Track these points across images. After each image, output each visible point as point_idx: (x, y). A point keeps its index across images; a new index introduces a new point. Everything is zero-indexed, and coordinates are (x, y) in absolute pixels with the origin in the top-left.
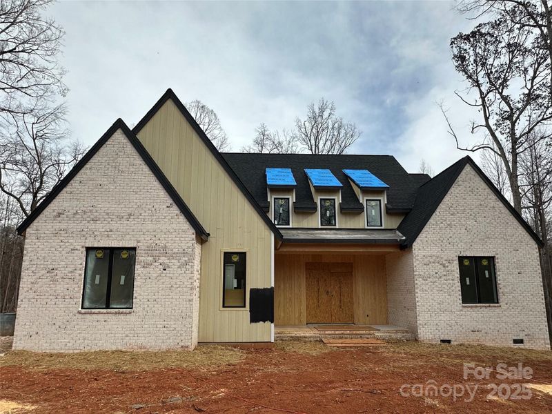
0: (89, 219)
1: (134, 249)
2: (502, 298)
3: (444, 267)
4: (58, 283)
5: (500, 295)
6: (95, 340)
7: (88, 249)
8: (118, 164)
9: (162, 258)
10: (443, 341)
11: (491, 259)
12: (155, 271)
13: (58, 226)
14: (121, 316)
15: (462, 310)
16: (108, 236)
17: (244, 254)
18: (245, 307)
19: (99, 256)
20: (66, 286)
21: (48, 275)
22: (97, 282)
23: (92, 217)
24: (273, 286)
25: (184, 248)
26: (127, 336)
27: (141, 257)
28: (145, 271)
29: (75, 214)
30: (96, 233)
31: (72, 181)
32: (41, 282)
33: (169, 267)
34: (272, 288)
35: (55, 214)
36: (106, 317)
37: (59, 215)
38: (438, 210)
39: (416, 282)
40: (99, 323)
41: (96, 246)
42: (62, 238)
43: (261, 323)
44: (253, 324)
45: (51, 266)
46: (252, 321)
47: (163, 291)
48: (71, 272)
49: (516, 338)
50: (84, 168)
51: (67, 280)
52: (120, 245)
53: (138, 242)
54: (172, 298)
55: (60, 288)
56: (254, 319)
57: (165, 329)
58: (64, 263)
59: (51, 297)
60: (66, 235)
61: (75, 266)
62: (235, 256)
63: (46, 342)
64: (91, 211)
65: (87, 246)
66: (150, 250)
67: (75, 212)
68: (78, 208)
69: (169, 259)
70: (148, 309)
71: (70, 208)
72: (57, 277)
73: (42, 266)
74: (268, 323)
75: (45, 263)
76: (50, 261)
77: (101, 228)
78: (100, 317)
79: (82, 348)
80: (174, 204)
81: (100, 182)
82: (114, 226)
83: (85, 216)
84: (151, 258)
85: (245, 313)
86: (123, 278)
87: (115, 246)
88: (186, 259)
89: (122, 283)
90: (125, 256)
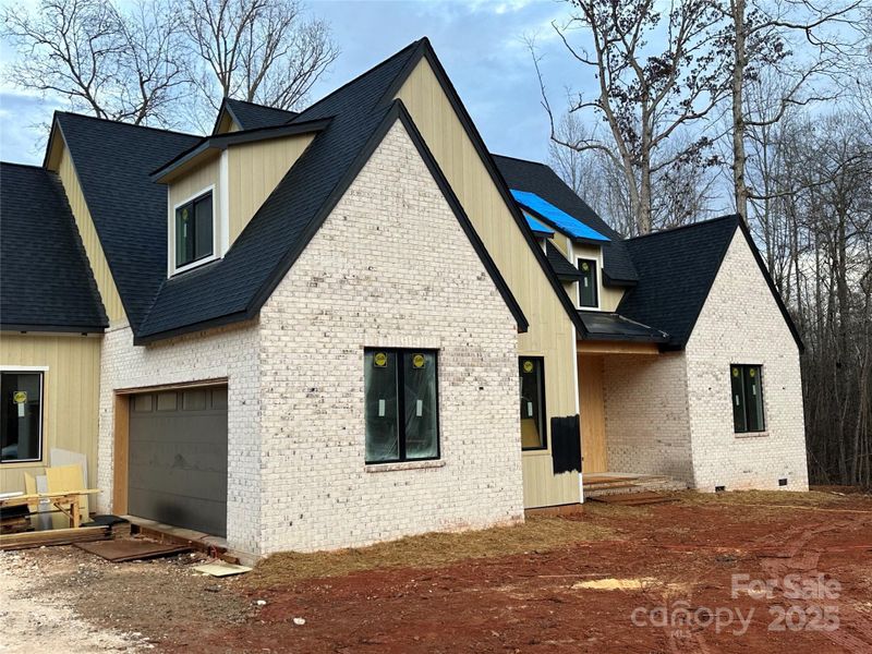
0: (365, 294)
1: (435, 352)
2: (770, 424)
3: (717, 380)
4: (327, 417)
5: (768, 419)
6: (394, 518)
7: (368, 350)
8: (401, 190)
9: (477, 369)
10: (717, 488)
11: (758, 369)
12: (468, 391)
13: (317, 304)
14: (429, 473)
15: (734, 443)
16: (398, 328)
17: (541, 359)
18: (545, 447)
19: (381, 363)
20: (341, 422)
21: (309, 401)
22: (382, 412)
23: (370, 289)
24: (578, 412)
26: (440, 507)
27: (448, 367)
28: (456, 390)
29: (342, 282)
30: (378, 320)
31: (331, 216)
32: (298, 415)
33: (487, 384)
34: (577, 416)
35: (308, 279)
36: (408, 475)
37: (316, 281)
38: (710, 294)
39: (690, 402)
40: (397, 488)
41: (381, 345)
42: (324, 329)
43: (567, 472)
44: (558, 476)
45: (312, 385)
46: (556, 471)
47: (482, 427)
48: (347, 395)
49: (780, 478)
50: (349, 192)
51: (341, 411)
52: (418, 344)
53: (443, 339)
54: (495, 438)
55: (331, 424)
56: (558, 469)
57: (489, 490)
58: (332, 379)
59: (317, 445)
60: (332, 323)
61: (350, 384)
62: (528, 363)
63: (319, 533)
64: (367, 278)
65: (367, 345)
66: (460, 353)
67: (342, 277)
68: (345, 271)
69: (486, 371)
70: (465, 457)
71: (333, 270)
72: (324, 406)
73: (297, 384)
74: (575, 472)
75: (302, 378)
76: (309, 373)
77: (384, 308)
78: (399, 477)
79: (376, 536)
80: (487, 274)
81: (378, 223)
82: (406, 309)
83: (359, 288)
84: (462, 369)
85: (546, 458)
86: (420, 403)
87: (410, 346)
88: (508, 370)
89: (419, 413)
90: (419, 364)
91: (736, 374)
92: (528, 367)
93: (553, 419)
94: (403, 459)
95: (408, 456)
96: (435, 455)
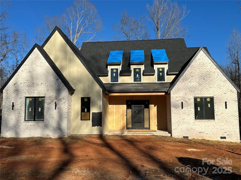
0: (26, 86)
1: (44, 97)
2: (216, 117)
3: (186, 102)
4: (15, 111)
6: (30, 133)
9: (55, 101)
10: (184, 137)
12: (52, 106)
14: (40, 124)
15: (194, 123)
16: (33, 92)
18: (90, 120)
19: (30, 100)
26: (42, 131)
28: (48, 106)
30: (29, 91)
31: (19, 71)
34: (101, 112)
35: (13, 84)
36: (34, 124)
37: (15, 84)
40: (31, 126)
41: (29, 96)
43: (97, 127)
46: (93, 126)
47: (56, 114)
48: (20, 107)
49: (222, 136)
50: (23, 65)
51: (19, 110)
52: (38, 96)
53: (45, 94)
55: (16, 113)
57: (57, 129)
58: (17, 103)
59: (13, 116)
60: (18, 92)
61: (21, 104)
63: (13, 134)
65: (26, 96)
66: (50, 97)
68: (21, 82)
69: (57, 101)
71: (19, 81)
72: (15, 109)
73: (9, 105)
74: (99, 127)
77: (31, 89)
78: (32, 124)
80: (59, 79)
82: (36, 88)
83: (24, 85)
84: (51, 101)
86: (40, 109)
87: (36, 96)
89: (40, 111)
90: (40, 100)
91: (199, 100)
92: (86, 100)
93: (93, 113)
94: (34, 120)
95: (36, 120)
96: (43, 120)
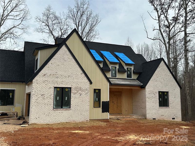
0: (55, 77)
1: (70, 88)
2: (170, 105)
3: (154, 95)
4: (45, 99)
5: (169, 104)
6: (59, 119)
7: (55, 87)
8: (64, 58)
9: (80, 91)
11: (167, 92)
12: (77, 95)
13: (44, 79)
14: (67, 111)
15: (159, 109)
16: (62, 83)
17: (100, 90)
18: (100, 107)
19: (58, 90)
20: (48, 101)
21: (42, 97)
22: (58, 99)
23: (56, 76)
25: (86, 88)
26: (69, 117)
27: (73, 91)
28: (74, 95)
29: (50, 75)
30: (58, 82)
31: (48, 63)
32: (39, 99)
33: (82, 94)
34: (108, 101)
35: (43, 75)
36: (62, 111)
37: (45, 75)
38: (153, 76)
39: (146, 99)
40: (60, 113)
42: (46, 84)
43: (105, 113)
44: (103, 113)
45: (42, 94)
46: (102, 112)
47: (80, 102)
48: (50, 96)
50: (53, 59)
51: (49, 99)
52: (66, 86)
53: (72, 86)
54: (83, 105)
55: (46, 101)
56: (103, 111)
57: (81, 115)
58: (47, 93)
59: (43, 105)
60: (48, 82)
61: (51, 94)
62: (97, 90)
63: (42, 120)
64: (56, 74)
65: (55, 86)
66: (76, 88)
67: (50, 74)
69: (82, 92)
70: (76, 108)
71: (48, 73)
72: (45, 98)
73: (39, 94)
74: (107, 113)
75: (40, 93)
76: (42, 92)
77: (59, 80)
78: (60, 111)
79: (55, 122)
80: (83, 73)
81: (59, 64)
82: (64, 80)
83: (54, 76)
84: (76, 91)
85: (100, 109)
86: (66, 98)
87: (64, 87)
88: (87, 92)
89: (66, 99)
90: (67, 90)
91: (161, 93)
92: (97, 91)
93: (102, 102)
94: (62, 108)
95: (63, 107)
96: (69, 107)
